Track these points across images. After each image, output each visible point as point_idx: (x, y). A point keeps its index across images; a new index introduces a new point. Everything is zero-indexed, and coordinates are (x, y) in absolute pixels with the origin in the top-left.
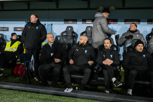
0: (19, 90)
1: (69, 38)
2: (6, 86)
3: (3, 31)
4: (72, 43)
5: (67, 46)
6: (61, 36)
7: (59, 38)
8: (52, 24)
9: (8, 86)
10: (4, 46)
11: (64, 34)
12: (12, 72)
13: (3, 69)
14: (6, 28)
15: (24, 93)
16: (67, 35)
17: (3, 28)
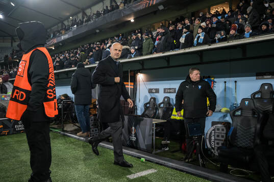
0: (187, 172)
1: (265, 101)
2: (171, 164)
3: (170, 93)
4: (271, 110)
5: (261, 115)
6: (251, 99)
7: (247, 103)
8: (236, 82)
9: (174, 164)
10: (170, 112)
11: (256, 96)
12: (181, 147)
13: (169, 142)
14: (173, 89)
15: (194, 177)
16: (261, 98)
17: (170, 89)
